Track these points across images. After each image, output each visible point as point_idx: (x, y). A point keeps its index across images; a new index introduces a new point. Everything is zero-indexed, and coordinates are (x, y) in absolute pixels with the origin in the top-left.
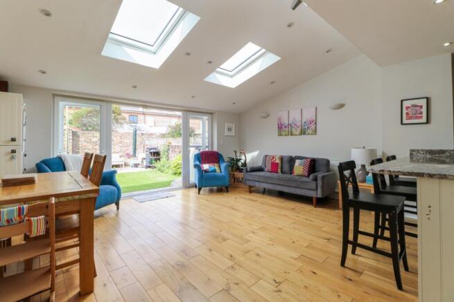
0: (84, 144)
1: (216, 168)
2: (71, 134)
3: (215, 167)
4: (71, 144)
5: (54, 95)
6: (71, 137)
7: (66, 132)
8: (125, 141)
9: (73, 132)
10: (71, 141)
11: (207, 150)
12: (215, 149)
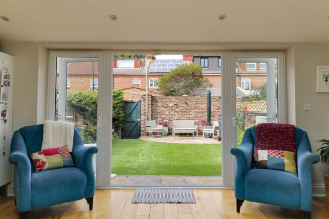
0: (162, 109)
1: (286, 161)
2: (150, 99)
3: (286, 158)
4: (150, 109)
5: (49, 50)
6: (150, 102)
7: (147, 97)
8: (201, 106)
9: (152, 97)
10: (150, 106)
11: (276, 122)
12: (293, 122)
